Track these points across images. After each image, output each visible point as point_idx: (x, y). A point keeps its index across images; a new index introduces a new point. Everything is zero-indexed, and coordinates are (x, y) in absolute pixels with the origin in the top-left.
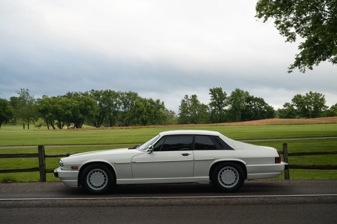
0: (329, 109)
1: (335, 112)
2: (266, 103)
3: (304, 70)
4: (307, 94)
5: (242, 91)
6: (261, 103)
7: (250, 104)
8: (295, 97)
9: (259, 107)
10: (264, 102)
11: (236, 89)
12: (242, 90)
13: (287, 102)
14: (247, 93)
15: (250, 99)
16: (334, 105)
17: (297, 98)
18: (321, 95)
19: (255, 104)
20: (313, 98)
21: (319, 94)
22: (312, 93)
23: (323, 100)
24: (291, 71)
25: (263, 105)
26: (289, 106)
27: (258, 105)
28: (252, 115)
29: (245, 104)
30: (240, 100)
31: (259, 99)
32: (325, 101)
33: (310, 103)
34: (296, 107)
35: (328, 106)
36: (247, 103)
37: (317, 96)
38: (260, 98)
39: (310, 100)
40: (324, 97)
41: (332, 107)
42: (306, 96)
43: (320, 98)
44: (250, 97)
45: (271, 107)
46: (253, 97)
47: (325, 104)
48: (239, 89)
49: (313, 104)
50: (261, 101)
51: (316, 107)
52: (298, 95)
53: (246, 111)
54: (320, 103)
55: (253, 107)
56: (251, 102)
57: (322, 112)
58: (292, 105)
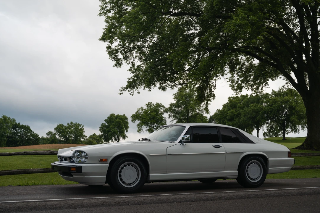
0: (87, 138)
1: (93, 141)
2: (32, 131)
3: (133, 93)
4: (68, 124)
5: (9, 118)
6: (27, 130)
7: (16, 130)
8: (58, 126)
9: (24, 134)
10: (30, 129)
11: (3, 116)
12: (8, 117)
13: (50, 131)
14: (14, 120)
15: (16, 126)
16: (92, 135)
17: (60, 128)
18: (81, 125)
19: (21, 131)
20: (73, 128)
21: (79, 124)
22: (73, 124)
23: (82, 130)
24: (122, 93)
25: (29, 132)
26: (52, 135)
27: (24, 132)
28: (18, 142)
29: (11, 131)
30: (7, 127)
31: (25, 126)
32: (84, 131)
33: (71, 133)
34: (58, 135)
35: (86, 135)
36: (13, 130)
37: (77, 126)
38: (27, 125)
39: (71, 129)
40: (83, 127)
41: (91, 137)
42: (67, 126)
43: (80, 128)
44: (17, 124)
45: (37, 134)
46: (19, 124)
47: (84, 134)
48: (6, 116)
49: (74, 133)
50: (27, 129)
51: (76, 137)
52: (60, 125)
53: (12, 137)
54: (80, 132)
55: (19, 134)
56: (17, 129)
57: (81, 141)
58: (55, 134)
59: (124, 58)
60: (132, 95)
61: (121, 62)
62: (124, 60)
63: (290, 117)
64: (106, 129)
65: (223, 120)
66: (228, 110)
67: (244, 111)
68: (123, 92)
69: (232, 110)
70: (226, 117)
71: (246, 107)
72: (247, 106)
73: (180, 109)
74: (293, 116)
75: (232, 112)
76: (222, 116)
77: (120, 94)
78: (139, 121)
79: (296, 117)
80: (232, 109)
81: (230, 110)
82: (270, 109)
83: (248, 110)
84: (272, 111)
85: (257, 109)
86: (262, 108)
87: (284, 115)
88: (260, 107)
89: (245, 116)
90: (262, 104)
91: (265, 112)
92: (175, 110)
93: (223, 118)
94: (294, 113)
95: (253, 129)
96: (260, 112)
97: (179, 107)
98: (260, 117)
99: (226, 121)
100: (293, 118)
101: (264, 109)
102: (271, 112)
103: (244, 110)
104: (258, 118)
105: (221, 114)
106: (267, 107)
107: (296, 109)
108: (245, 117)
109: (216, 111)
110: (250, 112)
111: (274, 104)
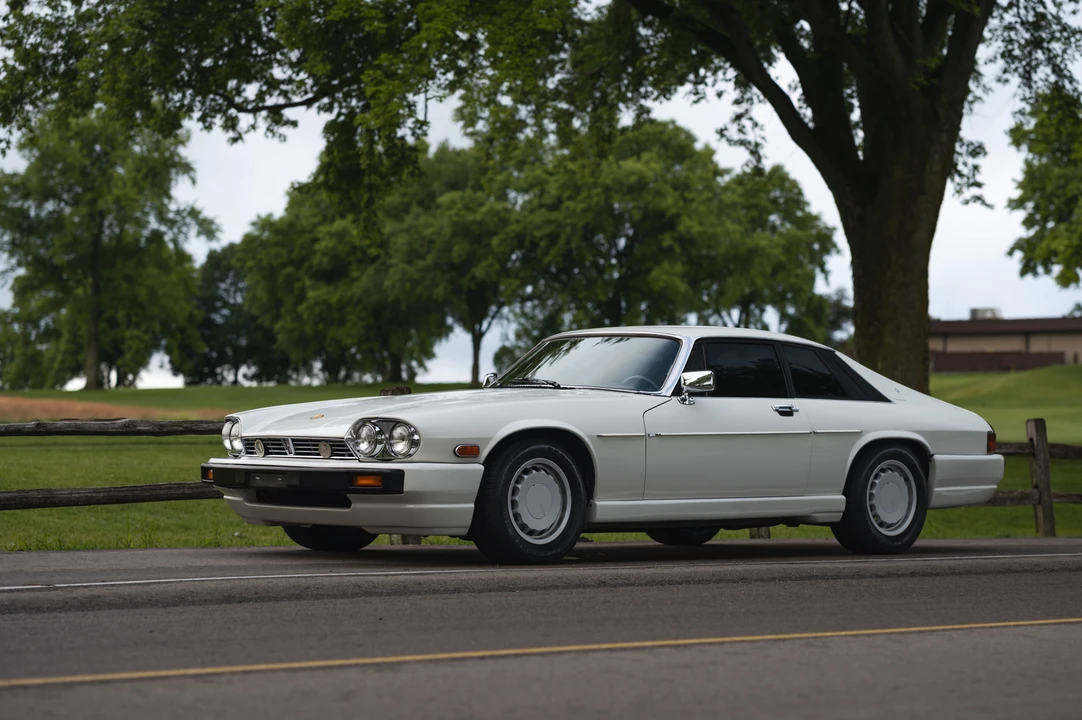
63: (649, 270)
65: (289, 276)
66: (319, 224)
67: (408, 231)
69: (339, 224)
70: (304, 259)
71: (415, 209)
72: (420, 203)
73: (50, 206)
74: (666, 265)
75: (341, 236)
76: (284, 252)
79: (679, 267)
80: (343, 217)
81: (327, 220)
82: (548, 222)
83: (427, 226)
84: (558, 236)
85: (480, 223)
86: (503, 219)
87: (619, 255)
88: (493, 213)
89: (412, 256)
90: (502, 197)
91: (520, 240)
92: (23, 213)
93: (291, 262)
94: (670, 249)
96: (495, 241)
97: (47, 194)
98: (491, 265)
99: (308, 282)
100: (664, 277)
101: (518, 221)
102: (553, 238)
103: (405, 225)
104: (480, 271)
105: (277, 244)
106: (532, 211)
107: (681, 228)
108: (410, 262)
109: (254, 224)
110: (438, 234)
111: (570, 198)
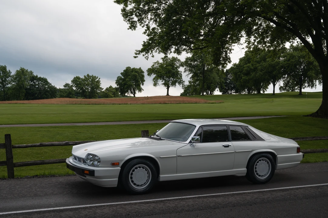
0: (104, 90)
1: (109, 93)
2: (49, 83)
3: (148, 57)
4: (85, 77)
5: (27, 71)
6: (44, 83)
7: (34, 83)
8: (75, 78)
9: (42, 86)
10: (48, 82)
11: (20, 68)
12: (26, 69)
13: (67, 83)
14: (31, 72)
15: (34, 78)
16: (108, 87)
17: (77, 80)
18: (97, 77)
19: (39, 84)
20: (90, 80)
21: (95, 77)
22: (89, 76)
23: (98, 82)
25: (46, 84)
26: (69, 87)
27: (42, 84)
28: (36, 94)
29: (29, 83)
30: (25, 79)
31: (43, 79)
32: (101, 84)
33: (87, 85)
34: (75, 87)
35: (102, 88)
36: (31, 82)
37: (94, 78)
38: (44, 77)
39: (87, 81)
40: (100, 80)
41: (107, 89)
42: (84, 78)
43: (96, 80)
44: (34, 76)
45: (54, 86)
46: (37, 76)
47: (100, 86)
48: (24, 68)
49: (90, 85)
50: (45, 81)
51: (92, 88)
52: (77, 77)
53: (29, 89)
54: (96, 85)
55: (37, 86)
56: (35, 81)
57: (97, 93)
58: (72, 86)
59: (138, 20)
60: (147, 59)
61: (136, 25)
62: (139, 23)
63: (308, 72)
64: (122, 82)
65: (239, 74)
66: (245, 65)
67: (261, 66)
68: (137, 55)
69: (248, 64)
70: (242, 71)
71: (262, 62)
72: (264, 60)
73: (196, 63)
74: (311, 71)
75: (248, 67)
76: (238, 70)
77: (135, 57)
78: (155, 75)
79: (313, 72)
80: (249, 63)
81: (246, 64)
82: (287, 64)
83: (265, 65)
84: (289, 66)
85: (274, 64)
86: (278, 63)
87: (302, 70)
88: (277, 62)
89: (261, 70)
90: (279, 58)
91: (282, 67)
92: (191, 64)
93: (239, 72)
94: (312, 68)
95: (270, 84)
96: (277, 67)
97: (195, 61)
98: (276, 72)
99: (242, 76)
100: (310, 74)
101: (281, 64)
102: (288, 67)
103: (260, 65)
104: (274, 73)
105: (237, 68)
106: (284, 62)
107: (314, 64)
108: (261, 72)
109: (233, 65)
110: (266, 66)
111: (292, 59)
